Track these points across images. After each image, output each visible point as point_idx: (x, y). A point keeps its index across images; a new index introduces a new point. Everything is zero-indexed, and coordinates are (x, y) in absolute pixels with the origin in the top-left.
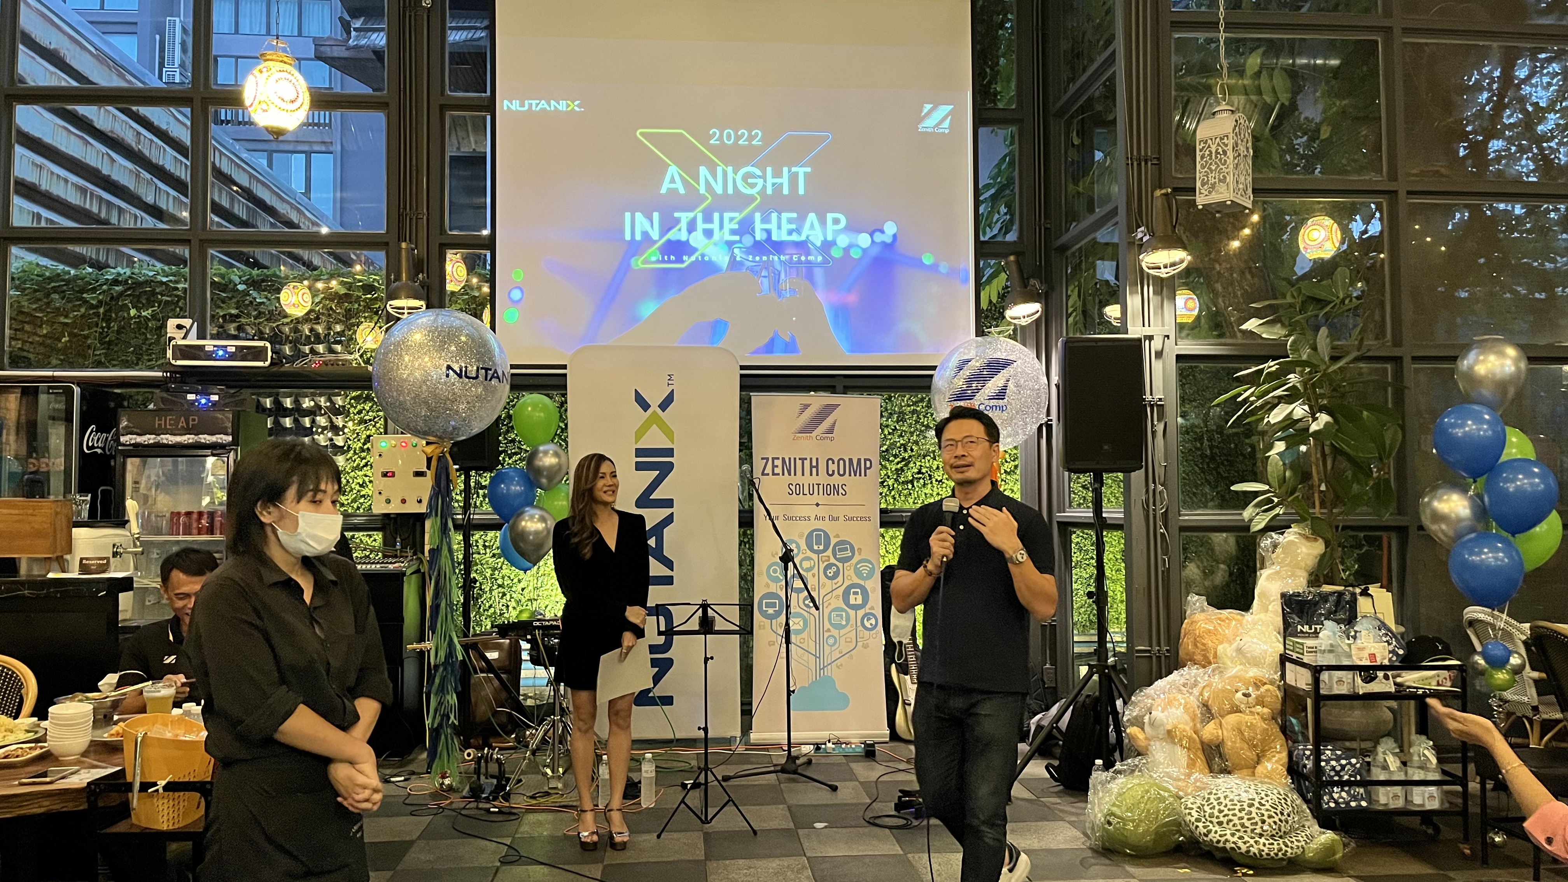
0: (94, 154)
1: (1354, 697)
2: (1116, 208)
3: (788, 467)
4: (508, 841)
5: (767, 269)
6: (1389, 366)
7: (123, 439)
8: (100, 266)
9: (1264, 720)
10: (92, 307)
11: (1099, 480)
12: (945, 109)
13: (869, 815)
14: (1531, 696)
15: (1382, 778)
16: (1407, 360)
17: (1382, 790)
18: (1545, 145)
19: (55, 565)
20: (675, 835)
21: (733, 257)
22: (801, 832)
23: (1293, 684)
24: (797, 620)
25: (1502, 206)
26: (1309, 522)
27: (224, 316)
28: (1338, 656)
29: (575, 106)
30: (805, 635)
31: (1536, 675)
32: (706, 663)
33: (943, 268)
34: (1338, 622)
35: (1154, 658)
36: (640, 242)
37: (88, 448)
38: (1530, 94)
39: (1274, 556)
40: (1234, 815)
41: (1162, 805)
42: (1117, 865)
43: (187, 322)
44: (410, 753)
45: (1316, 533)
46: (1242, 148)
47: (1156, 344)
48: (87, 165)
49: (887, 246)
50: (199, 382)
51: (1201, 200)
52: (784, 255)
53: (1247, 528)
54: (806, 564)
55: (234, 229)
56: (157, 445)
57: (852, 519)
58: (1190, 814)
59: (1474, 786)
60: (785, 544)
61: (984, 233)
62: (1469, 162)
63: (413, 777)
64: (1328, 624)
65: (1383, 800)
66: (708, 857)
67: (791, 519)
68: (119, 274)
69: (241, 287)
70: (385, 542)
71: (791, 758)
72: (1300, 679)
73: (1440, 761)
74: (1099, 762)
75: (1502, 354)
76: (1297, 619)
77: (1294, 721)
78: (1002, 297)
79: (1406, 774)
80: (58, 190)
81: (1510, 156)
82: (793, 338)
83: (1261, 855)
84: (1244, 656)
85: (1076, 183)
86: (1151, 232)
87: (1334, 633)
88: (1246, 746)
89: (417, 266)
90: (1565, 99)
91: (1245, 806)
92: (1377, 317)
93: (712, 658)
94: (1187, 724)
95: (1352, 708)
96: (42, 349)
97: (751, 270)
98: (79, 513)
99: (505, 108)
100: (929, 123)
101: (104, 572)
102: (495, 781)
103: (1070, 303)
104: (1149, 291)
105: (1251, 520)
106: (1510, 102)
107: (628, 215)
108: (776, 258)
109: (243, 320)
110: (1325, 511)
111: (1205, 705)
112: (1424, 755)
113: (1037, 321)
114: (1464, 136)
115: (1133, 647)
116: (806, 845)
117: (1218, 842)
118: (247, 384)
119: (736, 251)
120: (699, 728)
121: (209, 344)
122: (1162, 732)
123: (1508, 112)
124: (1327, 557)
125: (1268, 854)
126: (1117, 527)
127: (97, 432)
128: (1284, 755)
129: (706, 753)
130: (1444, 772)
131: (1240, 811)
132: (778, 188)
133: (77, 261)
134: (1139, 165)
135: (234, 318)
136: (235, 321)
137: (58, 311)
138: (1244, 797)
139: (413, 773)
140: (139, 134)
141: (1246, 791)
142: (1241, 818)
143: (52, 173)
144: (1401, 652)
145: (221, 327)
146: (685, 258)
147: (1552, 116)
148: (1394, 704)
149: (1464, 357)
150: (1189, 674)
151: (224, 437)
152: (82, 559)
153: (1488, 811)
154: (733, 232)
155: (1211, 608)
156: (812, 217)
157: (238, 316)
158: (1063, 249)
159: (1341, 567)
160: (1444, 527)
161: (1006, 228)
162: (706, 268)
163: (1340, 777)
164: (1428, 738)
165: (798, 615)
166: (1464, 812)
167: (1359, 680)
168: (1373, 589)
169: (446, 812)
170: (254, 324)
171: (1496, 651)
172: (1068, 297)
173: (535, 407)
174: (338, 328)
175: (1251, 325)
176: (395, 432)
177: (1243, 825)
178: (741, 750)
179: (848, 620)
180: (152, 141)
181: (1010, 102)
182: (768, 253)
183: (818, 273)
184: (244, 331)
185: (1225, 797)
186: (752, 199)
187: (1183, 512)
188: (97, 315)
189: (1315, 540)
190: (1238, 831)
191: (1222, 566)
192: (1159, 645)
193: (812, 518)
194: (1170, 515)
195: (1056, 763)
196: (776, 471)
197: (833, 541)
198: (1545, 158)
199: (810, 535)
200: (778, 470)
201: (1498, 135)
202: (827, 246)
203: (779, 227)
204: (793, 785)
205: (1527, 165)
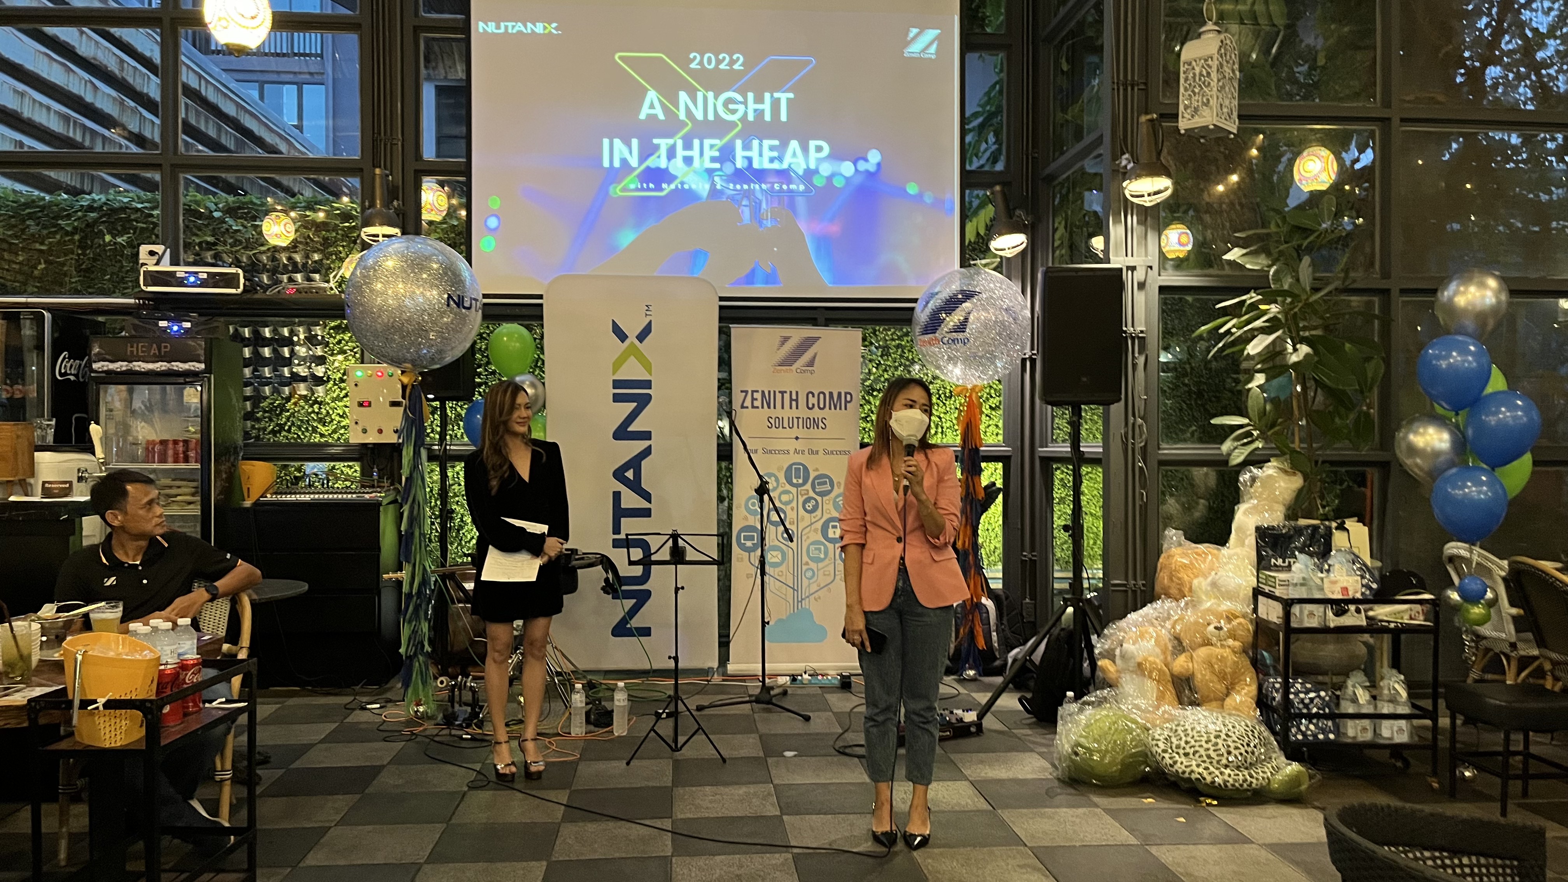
0: (77, 81)
1: (1325, 630)
2: (1102, 135)
3: (768, 400)
4: (478, 767)
5: (748, 198)
6: (1376, 299)
7: (95, 366)
8: (75, 192)
9: (1235, 652)
10: (67, 233)
11: (1077, 413)
12: (931, 34)
13: (840, 744)
14: (1509, 632)
15: (1351, 711)
16: (1395, 293)
17: (1350, 723)
18: (1544, 72)
19: (17, 488)
20: (646, 763)
21: (713, 185)
22: (770, 760)
23: (1265, 617)
24: (774, 553)
25: (1498, 136)
26: (1288, 456)
27: (200, 244)
28: (1310, 589)
29: (552, 28)
30: (783, 568)
31: (1514, 611)
32: (676, 593)
33: (928, 198)
34: (1311, 555)
35: (1130, 592)
36: (617, 170)
37: (61, 374)
38: (1531, 19)
39: (1252, 490)
40: (1201, 746)
41: (1129, 737)
42: (1082, 795)
43: (159, 249)
44: (387, 683)
45: (1294, 467)
46: (1227, 70)
47: (1139, 275)
48: (70, 92)
49: (869, 175)
50: (172, 310)
51: (1184, 124)
52: (765, 183)
53: (1226, 462)
54: (785, 498)
55: (211, 153)
56: (130, 373)
57: (832, 453)
58: (1157, 745)
59: (1444, 722)
60: (760, 477)
61: (971, 163)
62: (1465, 89)
63: (389, 705)
64: (1301, 557)
65: (1351, 732)
66: (676, 783)
67: (771, 452)
68: (94, 201)
69: (217, 214)
70: (363, 473)
71: (766, 689)
72: (1271, 612)
73: (1410, 695)
74: (1070, 694)
75: (1482, 285)
76: (1271, 553)
77: (1265, 654)
78: (988, 228)
79: (1376, 707)
80: (41, 118)
81: (1507, 84)
82: (774, 270)
83: (1226, 786)
84: (1219, 590)
85: (1064, 110)
86: (1135, 159)
87: (1307, 566)
88: (1215, 679)
89: (392, 193)
90: (1566, 25)
91: (1212, 738)
92: (1368, 250)
93: (683, 588)
94: (1158, 657)
95: (1325, 642)
96: (20, 278)
97: (732, 198)
98: (44, 438)
99: (481, 30)
100: (915, 48)
101: (66, 496)
102: (469, 709)
103: (1057, 236)
104: (1133, 220)
105: (1229, 455)
106: (1510, 26)
107: (606, 142)
108: (757, 186)
109: (220, 248)
110: (1305, 445)
111: (1177, 639)
112: (1394, 689)
113: (1023, 253)
114: (1461, 62)
115: (1108, 581)
116: (773, 772)
117: (1184, 772)
118: (218, 311)
119: (717, 179)
120: (670, 658)
121: (181, 271)
122: (1132, 664)
123: (1507, 38)
124: (1305, 492)
125: (1233, 785)
126: (1095, 461)
127: (70, 358)
128: (1254, 689)
129: (676, 684)
130: (1414, 706)
131: (1207, 742)
132: (759, 114)
133: (53, 187)
134: (1125, 90)
135: (210, 246)
136: (211, 249)
137: (33, 238)
138: (1212, 727)
139: (390, 701)
140: (122, 61)
141: (1214, 723)
142: (1208, 749)
143: (34, 100)
144: (1374, 586)
145: (197, 254)
146: (664, 186)
147: (1551, 42)
148: (1367, 637)
149: (1446, 287)
150: (1162, 607)
151: (197, 365)
152: (44, 483)
153: (1458, 745)
154: (713, 160)
155: (1188, 543)
156: (794, 145)
157: (215, 244)
158: (1051, 178)
159: (1319, 502)
160: (1418, 461)
161: (994, 159)
162: (685, 196)
163: (1308, 709)
164: (1400, 672)
165: (775, 548)
166: (1434, 746)
167: (1330, 614)
168: (1350, 524)
169: (419, 739)
170: (231, 252)
171: (1473, 585)
172: (1055, 230)
173: (510, 335)
174: (316, 257)
175: (1234, 254)
176: (372, 362)
177: (1209, 757)
178: (717, 679)
179: (826, 553)
180: (135, 68)
181: (999, 27)
182: (748, 181)
183: (800, 202)
184: (221, 260)
185: (1192, 729)
186: (733, 125)
187: (1164, 445)
188: (72, 241)
189: (1294, 474)
190: (1204, 762)
191: (1202, 501)
192: (1135, 580)
193: (792, 452)
194: (1149, 449)
195: (1029, 696)
196: (756, 403)
197: (812, 476)
198: (1544, 87)
199: (790, 468)
200: (757, 403)
201: (1497, 62)
202: (810, 174)
203: (761, 155)
204: (766, 715)
205: (1525, 94)
